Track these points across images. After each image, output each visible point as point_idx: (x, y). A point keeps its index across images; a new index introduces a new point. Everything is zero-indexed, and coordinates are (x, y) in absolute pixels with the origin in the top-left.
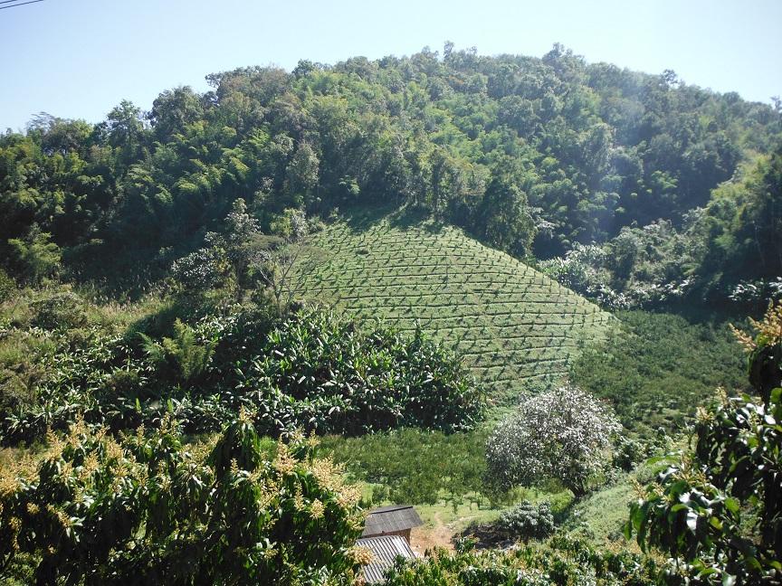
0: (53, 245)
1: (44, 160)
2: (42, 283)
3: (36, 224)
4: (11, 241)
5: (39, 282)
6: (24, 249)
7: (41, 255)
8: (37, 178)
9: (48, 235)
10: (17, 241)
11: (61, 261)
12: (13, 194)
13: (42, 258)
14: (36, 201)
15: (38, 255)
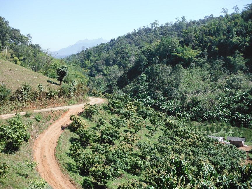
0: (243, 58)
1: (245, 24)
2: (238, 72)
3: (237, 50)
4: (228, 57)
5: (237, 72)
6: (233, 60)
7: (238, 62)
8: (241, 32)
9: (242, 54)
10: (230, 57)
11: (245, 64)
12: (231, 39)
13: (238, 63)
14: (239, 41)
15: (237, 62)
